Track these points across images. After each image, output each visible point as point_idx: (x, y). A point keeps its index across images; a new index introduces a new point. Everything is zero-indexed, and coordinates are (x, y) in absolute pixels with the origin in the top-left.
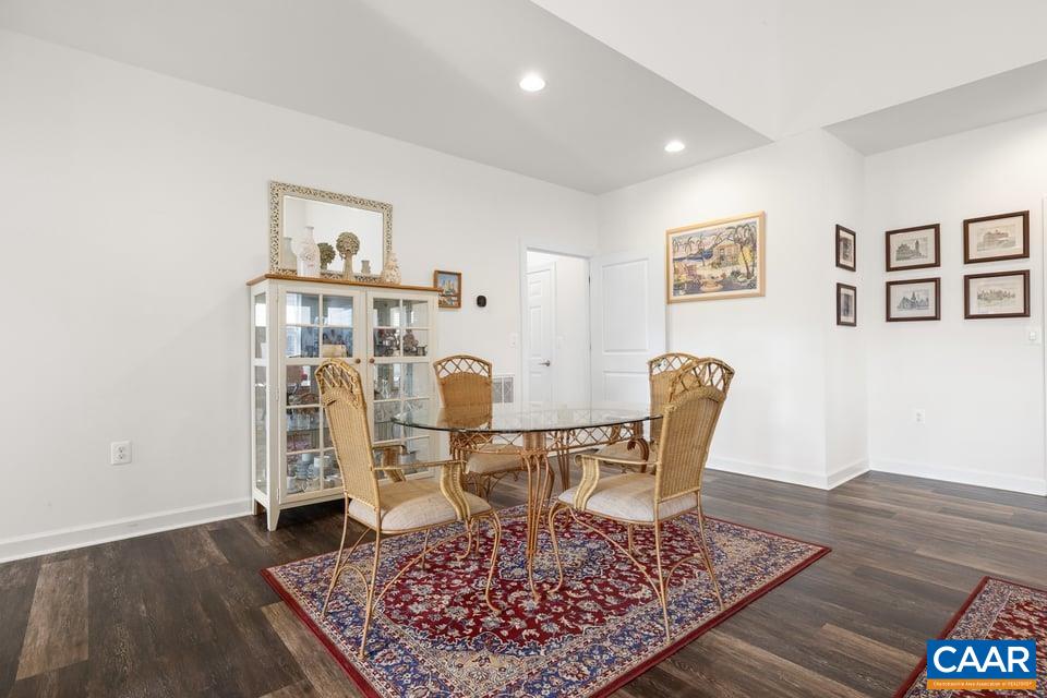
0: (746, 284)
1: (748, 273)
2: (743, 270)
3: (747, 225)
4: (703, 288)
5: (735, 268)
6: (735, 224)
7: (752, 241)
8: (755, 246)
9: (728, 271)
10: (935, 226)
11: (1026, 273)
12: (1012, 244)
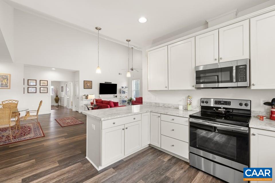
0: (5, 86)
3: (6, 75)
5: (2, 83)
8: (8, 80)
10: (36, 80)
11: (47, 88)
12: (46, 84)
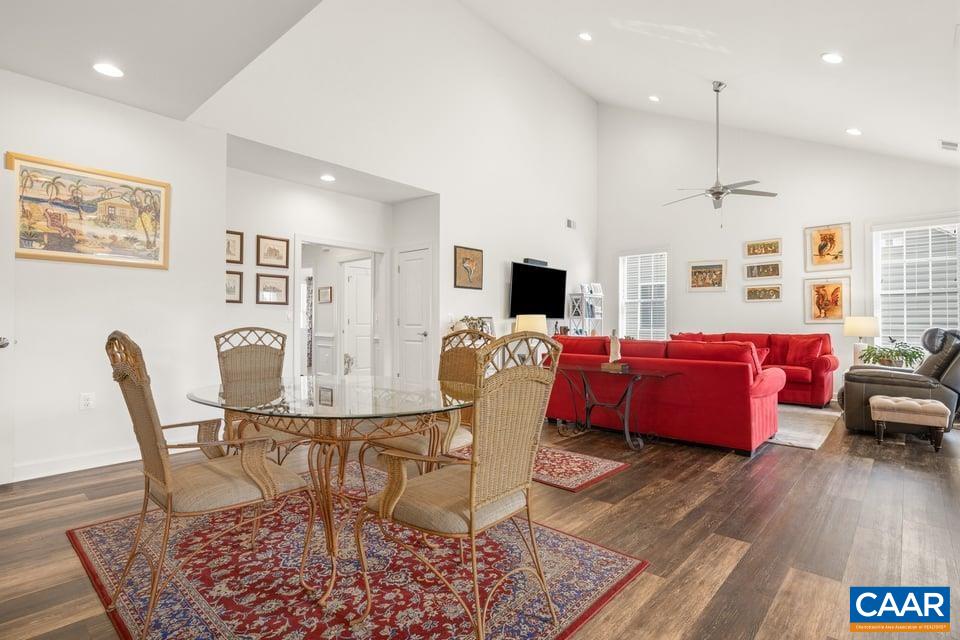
0: (145, 253)
1: (149, 242)
2: (142, 237)
3: (149, 191)
4: (77, 247)
5: (130, 234)
6: (134, 185)
7: (154, 209)
8: (157, 216)
9: (121, 234)
10: (241, 234)
11: (287, 278)
12: (281, 258)
